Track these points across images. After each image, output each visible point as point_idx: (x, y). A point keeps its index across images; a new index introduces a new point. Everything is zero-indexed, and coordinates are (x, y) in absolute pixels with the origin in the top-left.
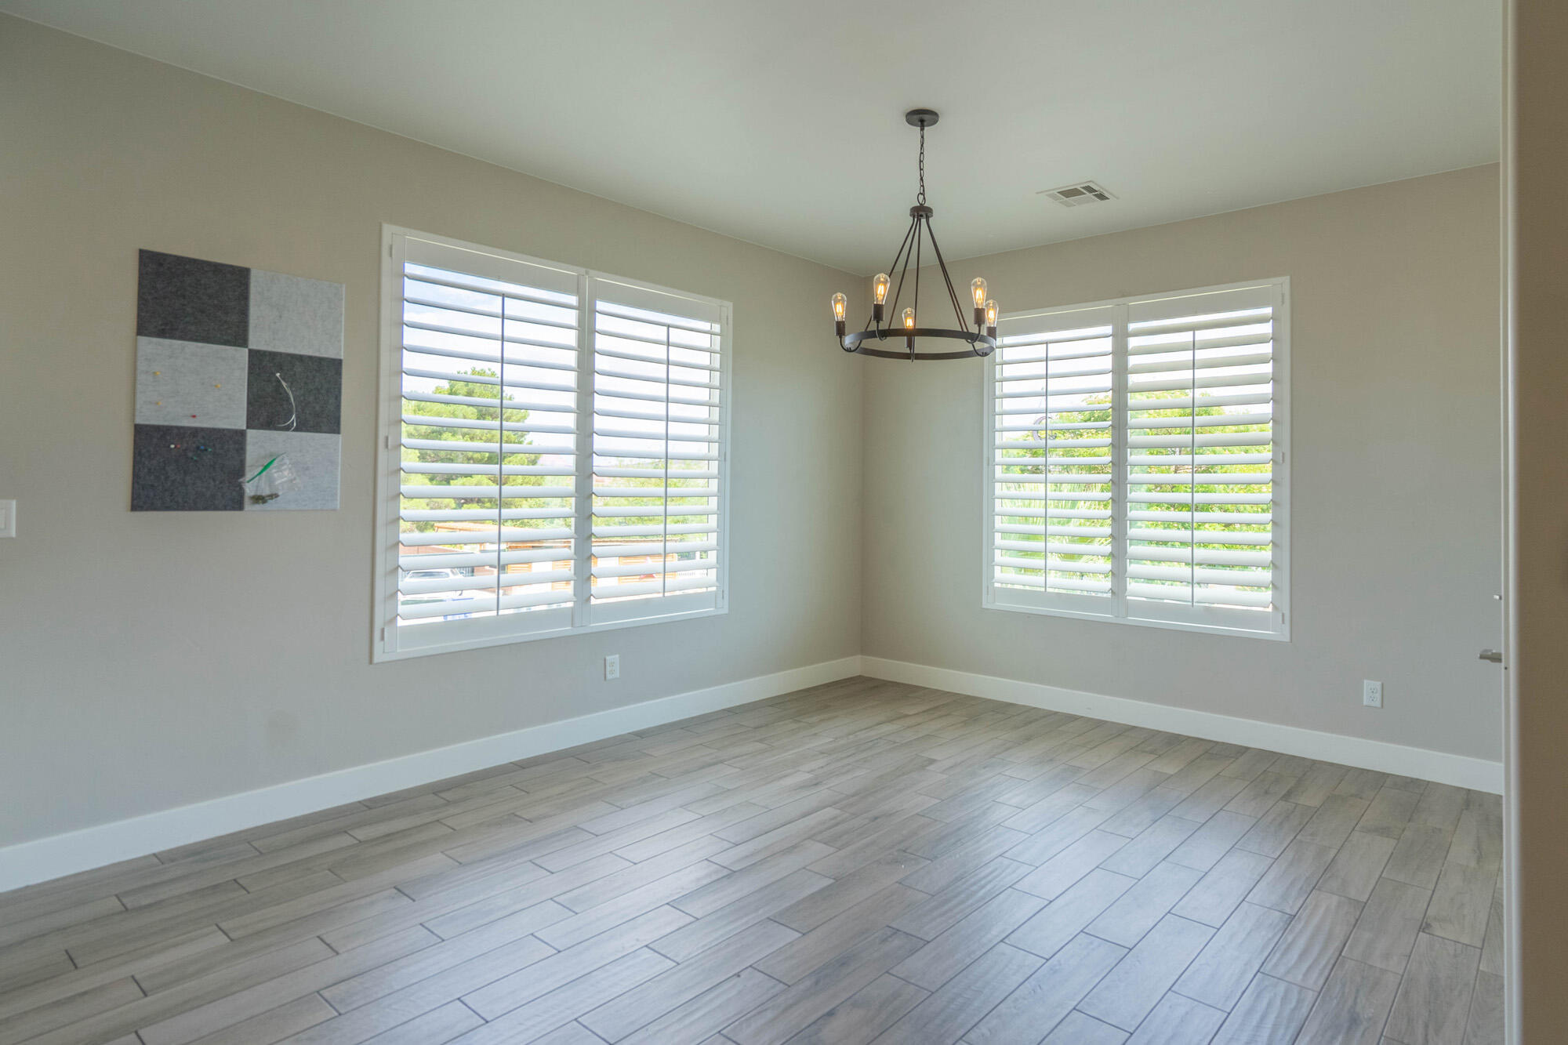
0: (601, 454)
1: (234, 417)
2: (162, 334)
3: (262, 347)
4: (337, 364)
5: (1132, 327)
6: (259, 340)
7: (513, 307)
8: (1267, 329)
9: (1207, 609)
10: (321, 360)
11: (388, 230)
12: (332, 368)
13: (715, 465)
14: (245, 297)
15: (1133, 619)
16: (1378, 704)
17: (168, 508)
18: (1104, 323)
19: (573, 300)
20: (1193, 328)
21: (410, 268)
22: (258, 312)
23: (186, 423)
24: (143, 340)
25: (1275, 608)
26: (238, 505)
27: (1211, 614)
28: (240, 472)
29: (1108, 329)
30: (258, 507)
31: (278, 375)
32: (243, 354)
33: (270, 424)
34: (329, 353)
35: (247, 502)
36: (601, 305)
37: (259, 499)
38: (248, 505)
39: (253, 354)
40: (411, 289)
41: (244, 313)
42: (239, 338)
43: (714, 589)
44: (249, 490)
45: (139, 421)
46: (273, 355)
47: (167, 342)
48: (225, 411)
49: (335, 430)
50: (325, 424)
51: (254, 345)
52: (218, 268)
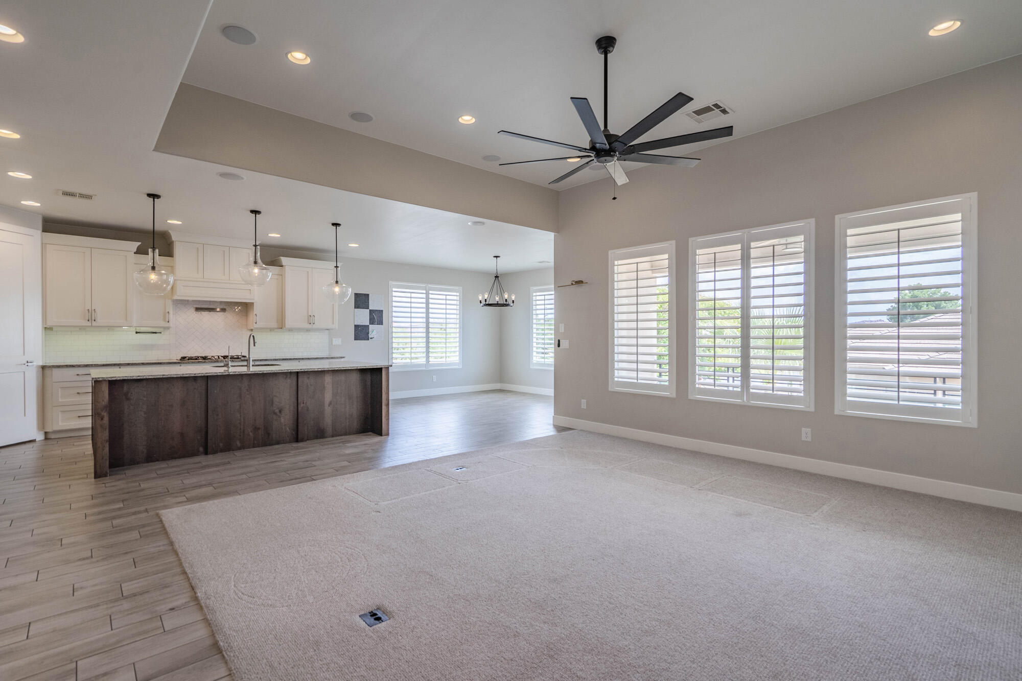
0: (431, 318)
2: (357, 308)
4: (382, 311)
7: (413, 295)
11: (390, 282)
13: (458, 325)
14: (368, 300)
17: (359, 340)
19: (424, 292)
21: (394, 289)
23: (361, 324)
24: (355, 309)
26: (368, 339)
28: (368, 333)
30: (371, 340)
31: (374, 314)
33: (372, 324)
34: (381, 309)
36: (430, 292)
37: (371, 338)
39: (370, 310)
40: (394, 294)
41: (369, 303)
42: (368, 308)
44: (370, 337)
45: (355, 324)
46: (373, 310)
48: (366, 322)
49: (382, 324)
50: (381, 323)
51: (370, 308)
52: (365, 295)
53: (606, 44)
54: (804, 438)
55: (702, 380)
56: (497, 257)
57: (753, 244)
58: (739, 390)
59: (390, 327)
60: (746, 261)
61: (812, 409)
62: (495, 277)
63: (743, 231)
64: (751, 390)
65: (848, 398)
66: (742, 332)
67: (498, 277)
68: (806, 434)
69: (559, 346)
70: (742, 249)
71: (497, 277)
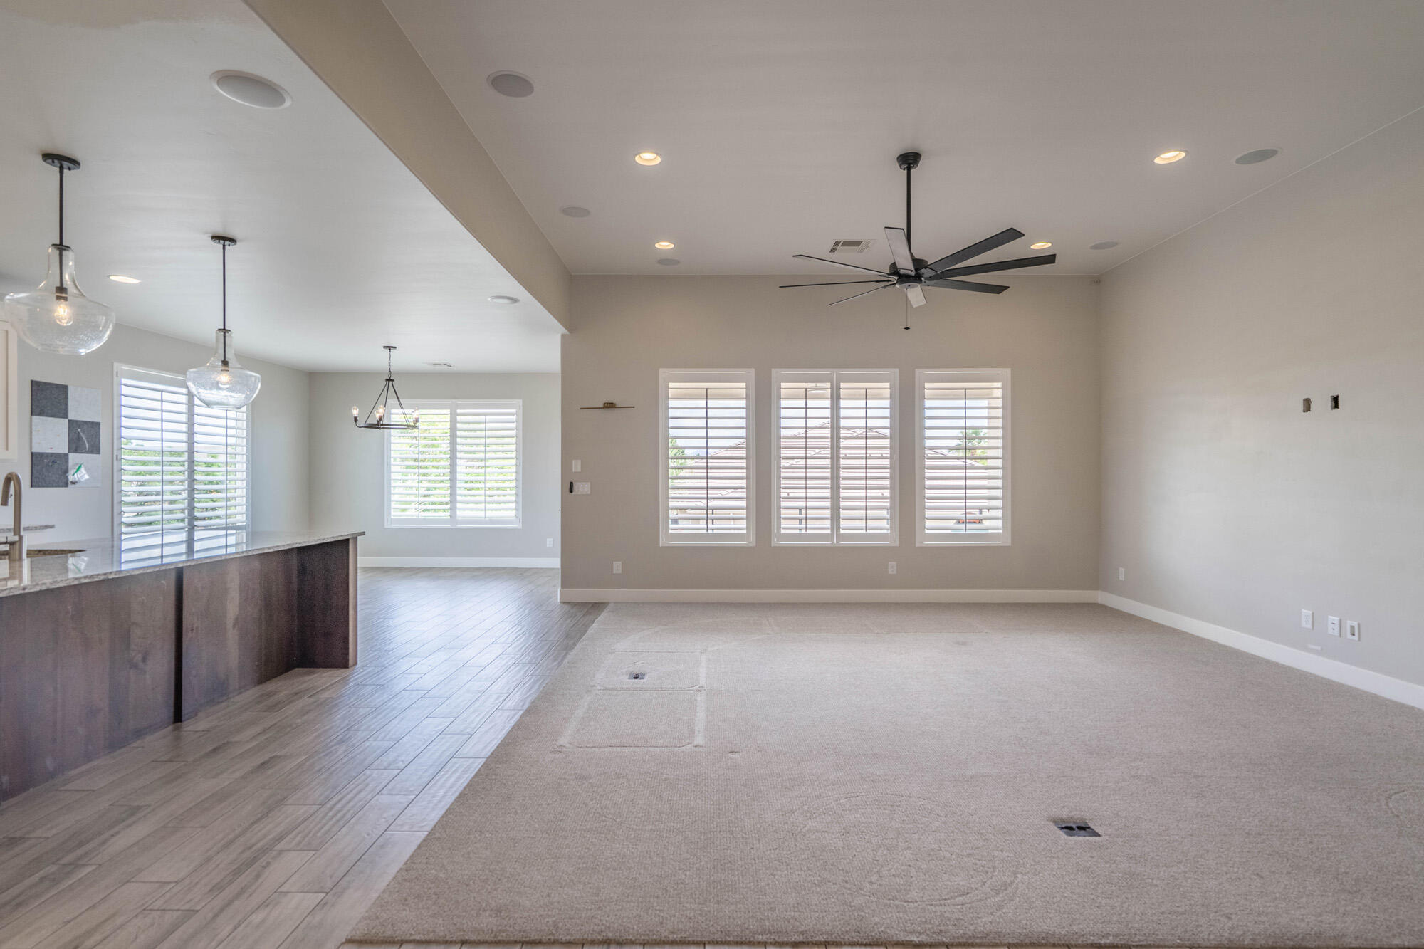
1: (64, 449)
2: (40, 414)
3: (73, 419)
4: (98, 424)
5: (459, 411)
6: (72, 416)
7: (166, 396)
8: (514, 417)
9: (490, 520)
10: (93, 423)
11: (115, 364)
12: (96, 426)
14: (66, 398)
15: (459, 526)
16: (551, 546)
17: (43, 487)
18: (446, 408)
20: (485, 415)
21: (124, 381)
22: (71, 403)
23: (49, 452)
24: (34, 418)
25: (517, 517)
26: (66, 485)
27: (492, 521)
28: (66, 471)
29: (448, 411)
30: (73, 486)
31: (79, 430)
32: (67, 420)
33: (76, 451)
34: (95, 419)
35: (69, 483)
37: (73, 483)
38: (70, 485)
39: (70, 421)
40: (125, 390)
41: (66, 404)
42: (64, 415)
43: (245, 524)
44: (71, 478)
45: (34, 451)
46: (77, 421)
47: (41, 417)
48: (61, 446)
49: (99, 453)
50: (95, 449)
51: (70, 418)
52: (57, 386)
53: (909, 160)
54: (890, 572)
55: (788, 526)
56: (390, 348)
57: (843, 385)
58: (829, 531)
59: (115, 458)
60: (836, 397)
61: (897, 544)
62: (387, 380)
63: (832, 370)
64: (842, 531)
65: (927, 531)
66: (832, 473)
67: (393, 380)
68: (892, 568)
69: (571, 491)
70: (832, 388)
71: (389, 380)
